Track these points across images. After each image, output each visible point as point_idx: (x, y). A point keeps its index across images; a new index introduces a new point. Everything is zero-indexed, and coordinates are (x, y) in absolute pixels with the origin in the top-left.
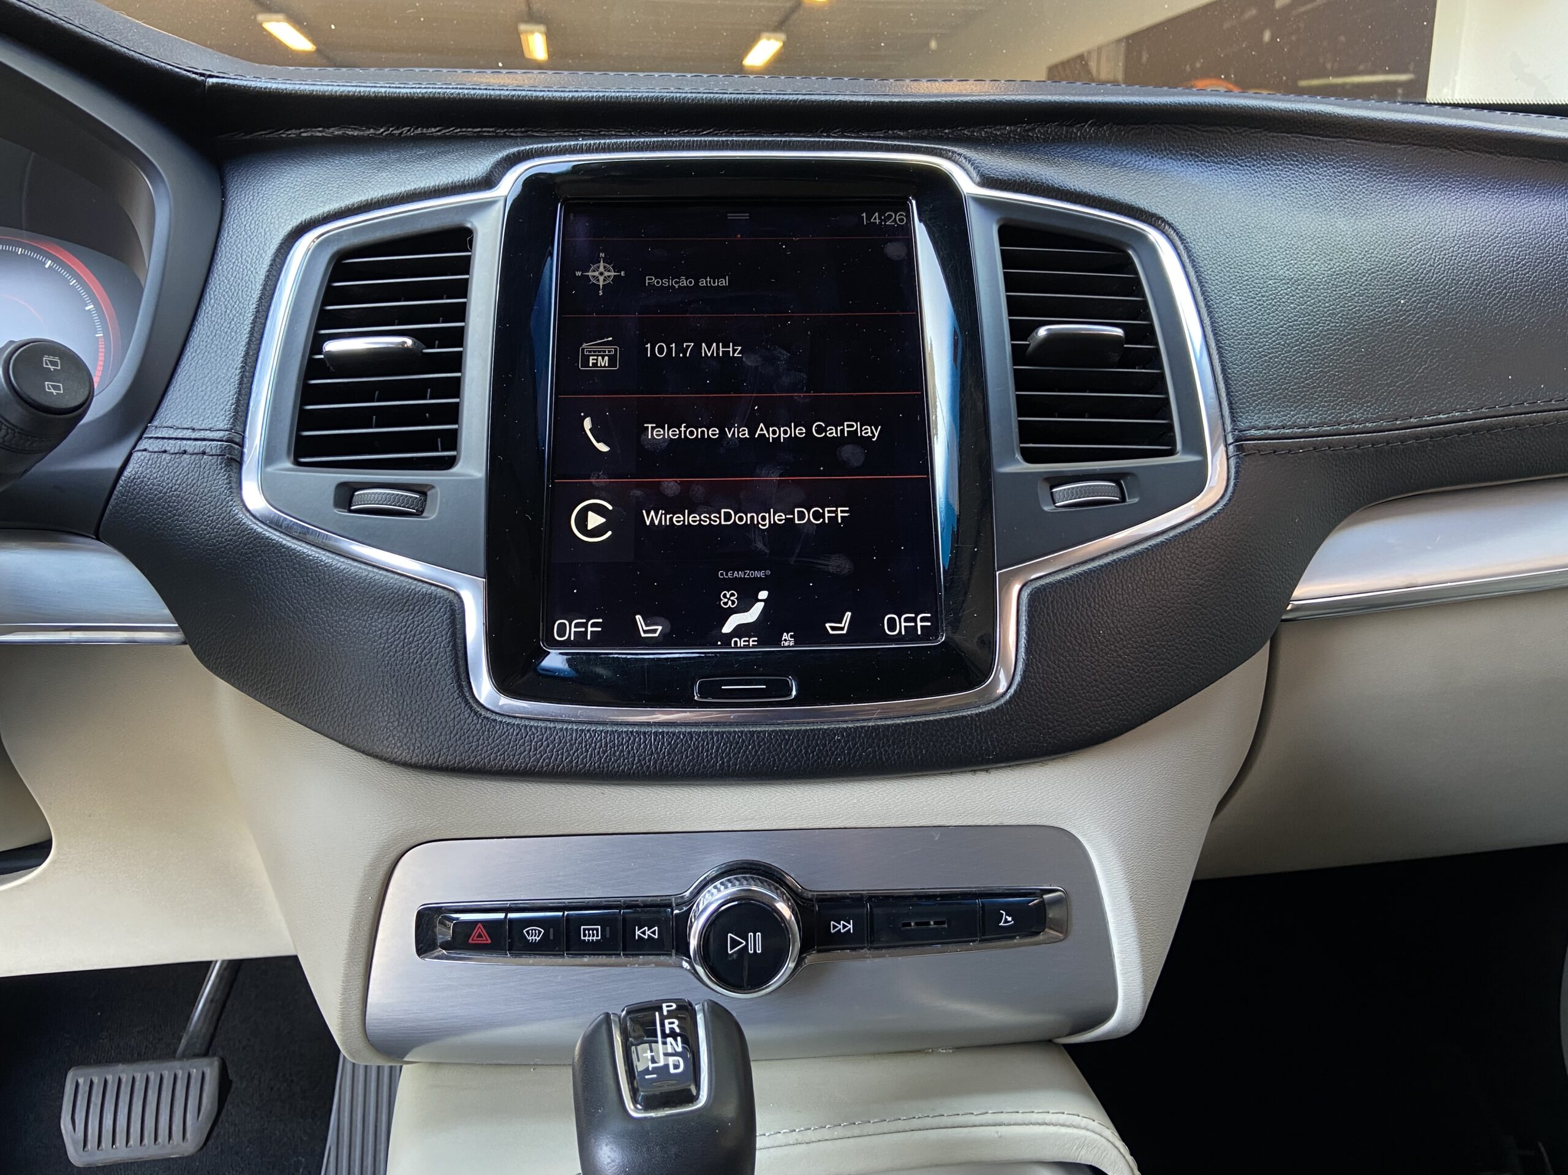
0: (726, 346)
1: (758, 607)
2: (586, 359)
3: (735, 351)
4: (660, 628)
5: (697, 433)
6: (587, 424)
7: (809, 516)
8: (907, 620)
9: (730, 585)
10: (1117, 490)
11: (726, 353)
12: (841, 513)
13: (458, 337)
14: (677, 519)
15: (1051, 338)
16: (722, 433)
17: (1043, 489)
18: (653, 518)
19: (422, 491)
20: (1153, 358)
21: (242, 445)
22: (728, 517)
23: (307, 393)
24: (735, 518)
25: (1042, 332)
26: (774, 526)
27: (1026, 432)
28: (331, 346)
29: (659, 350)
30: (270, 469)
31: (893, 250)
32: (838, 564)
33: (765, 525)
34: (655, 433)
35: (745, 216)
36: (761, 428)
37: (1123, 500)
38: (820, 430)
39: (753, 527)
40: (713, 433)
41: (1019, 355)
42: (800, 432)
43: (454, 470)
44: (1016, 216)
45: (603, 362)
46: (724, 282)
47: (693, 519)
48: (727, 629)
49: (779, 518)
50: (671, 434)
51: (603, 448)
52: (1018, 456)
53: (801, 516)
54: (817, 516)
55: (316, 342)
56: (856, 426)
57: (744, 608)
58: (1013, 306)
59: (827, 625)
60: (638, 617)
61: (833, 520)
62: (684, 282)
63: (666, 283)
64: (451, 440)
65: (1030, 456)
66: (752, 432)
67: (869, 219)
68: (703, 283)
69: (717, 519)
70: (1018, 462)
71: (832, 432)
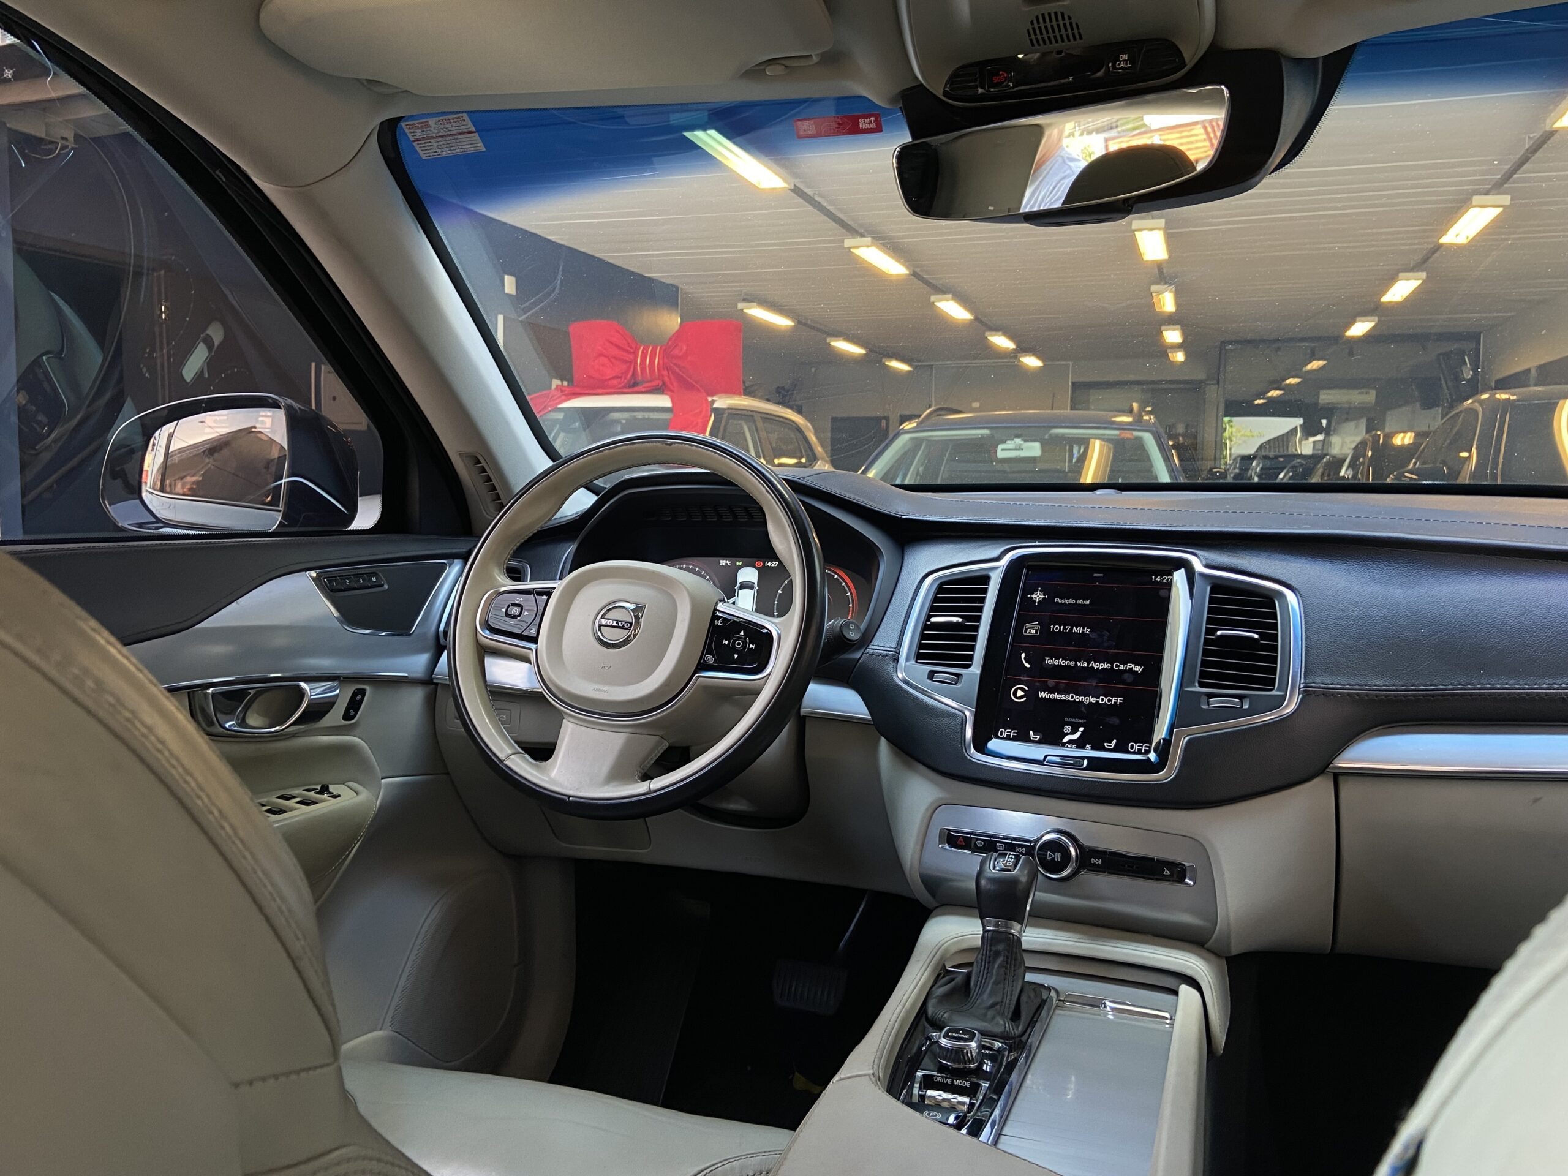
0: (1084, 628)
1: (1078, 734)
2: (1026, 630)
3: (1087, 631)
4: (1039, 737)
5: (1066, 663)
6: (1023, 656)
7: (1106, 700)
8: (1139, 746)
9: (1068, 724)
10: (1240, 703)
11: (1083, 632)
12: (1120, 700)
13: (978, 619)
14: (1052, 696)
15: (1222, 636)
16: (1076, 664)
17: (1204, 699)
18: (1043, 695)
19: (958, 675)
20: (1274, 648)
21: (899, 654)
22: (1072, 697)
23: (923, 636)
24: (1075, 698)
25: (1219, 633)
26: (1090, 703)
27: (1203, 675)
28: (933, 620)
29: (1056, 628)
30: (908, 663)
31: (1163, 593)
32: (1115, 721)
33: (1087, 702)
34: (1049, 661)
35: (1101, 575)
36: (1092, 664)
37: (1242, 707)
38: (1117, 666)
39: (1082, 702)
40: (1072, 663)
41: (1207, 642)
42: (1108, 666)
43: (970, 669)
44: (1219, 582)
45: (1033, 632)
46: (1087, 602)
47: (1058, 697)
48: (1065, 740)
49: (1093, 700)
50: (1055, 662)
51: (1028, 665)
52: (1197, 684)
53: (1103, 700)
54: (1109, 700)
55: (929, 617)
56: (1133, 666)
57: (1073, 732)
58: (1210, 621)
59: (1106, 744)
60: (1031, 732)
61: (1115, 703)
62: (1071, 601)
63: (1063, 601)
64: (970, 658)
65: (1201, 685)
66: (1088, 665)
67: (1155, 578)
68: (1078, 602)
69: (1068, 698)
70: (1195, 687)
71: (1122, 667)
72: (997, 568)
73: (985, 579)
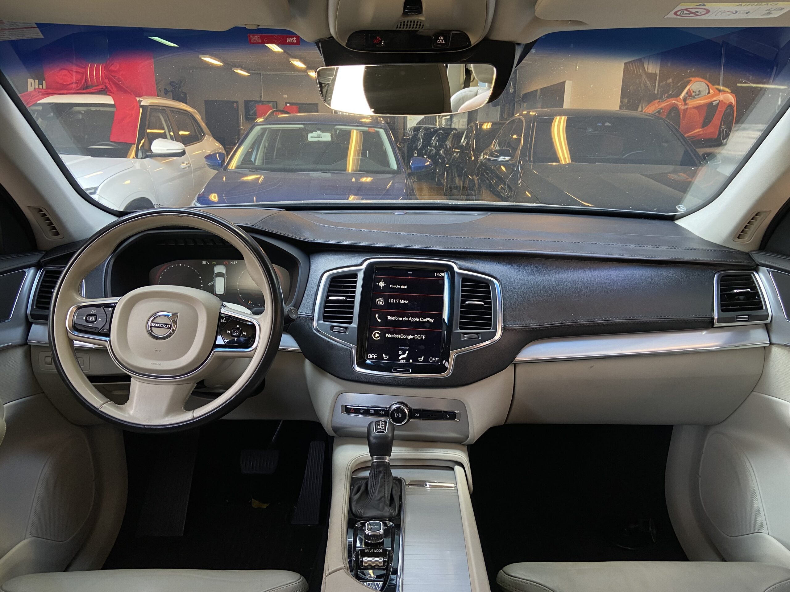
0: (405, 301)
1: (406, 355)
2: (377, 302)
3: (407, 302)
4: (387, 357)
5: (398, 319)
6: (377, 315)
7: (418, 337)
8: (434, 359)
9: (401, 350)
10: (477, 336)
11: (405, 302)
12: (424, 337)
13: (354, 297)
14: (393, 336)
15: (469, 304)
16: (403, 319)
17: (462, 335)
18: (388, 335)
19: (346, 328)
20: (490, 308)
21: (314, 316)
22: (402, 336)
23: (326, 307)
24: (403, 336)
25: (467, 302)
26: (411, 339)
27: (461, 323)
28: (331, 298)
29: (392, 301)
30: (319, 322)
31: (440, 282)
32: (422, 347)
33: (409, 338)
34: (390, 318)
35: (411, 273)
36: (410, 319)
37: (478, 338)
38: (422, 319)
39: (407, 338)
40: (401, 319)
41: (462, 307)
42: (418, 320)
43: (352, 325)
44: (466, 277)
45: (381, 303)
46: (406, 287)
47: (395, 336)
48: (400, 358)
49: (412, 337)
50: (393, 318)
51: (379, 321)
52: (459, 329)
53: (416, 337)
54: (419, 337)
55: (328, 296)
56: (429, 319)
57: (404, 354)
58: (463, 296)
59: (419, 359)
60: (384, 355)
61: (422, 338)
62: (398, 287)
63: (394, 287)
64: (351, 318)
65: (461, 328)
66: (408, 319)
67: (436, 274)
68: (401, 287)
69: (399, 336)
70: (458, 330)
71: (424, 320)
72: (361, 270)
73: (354, 275)
